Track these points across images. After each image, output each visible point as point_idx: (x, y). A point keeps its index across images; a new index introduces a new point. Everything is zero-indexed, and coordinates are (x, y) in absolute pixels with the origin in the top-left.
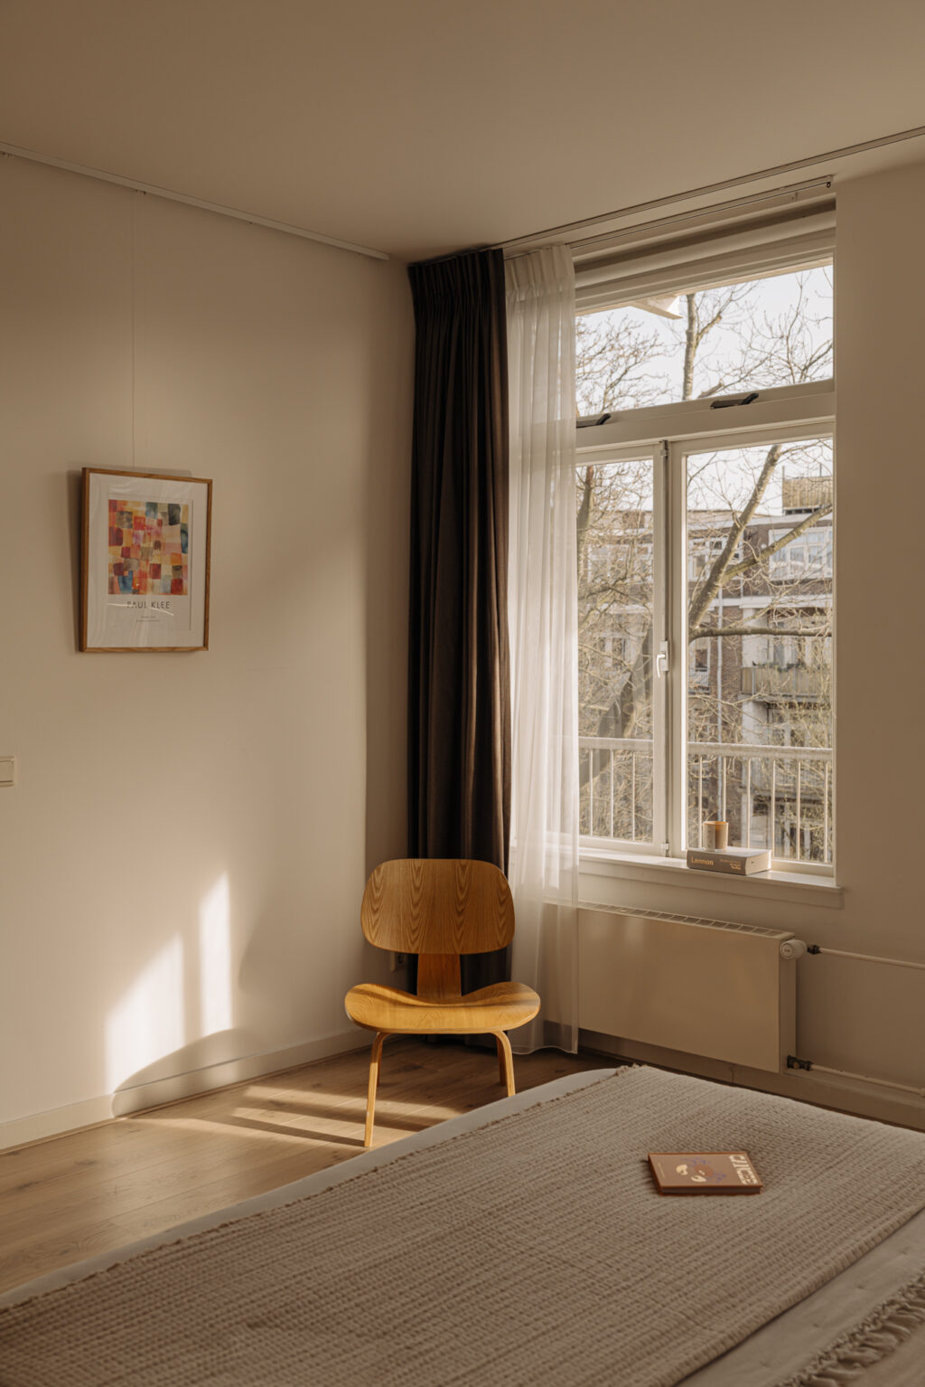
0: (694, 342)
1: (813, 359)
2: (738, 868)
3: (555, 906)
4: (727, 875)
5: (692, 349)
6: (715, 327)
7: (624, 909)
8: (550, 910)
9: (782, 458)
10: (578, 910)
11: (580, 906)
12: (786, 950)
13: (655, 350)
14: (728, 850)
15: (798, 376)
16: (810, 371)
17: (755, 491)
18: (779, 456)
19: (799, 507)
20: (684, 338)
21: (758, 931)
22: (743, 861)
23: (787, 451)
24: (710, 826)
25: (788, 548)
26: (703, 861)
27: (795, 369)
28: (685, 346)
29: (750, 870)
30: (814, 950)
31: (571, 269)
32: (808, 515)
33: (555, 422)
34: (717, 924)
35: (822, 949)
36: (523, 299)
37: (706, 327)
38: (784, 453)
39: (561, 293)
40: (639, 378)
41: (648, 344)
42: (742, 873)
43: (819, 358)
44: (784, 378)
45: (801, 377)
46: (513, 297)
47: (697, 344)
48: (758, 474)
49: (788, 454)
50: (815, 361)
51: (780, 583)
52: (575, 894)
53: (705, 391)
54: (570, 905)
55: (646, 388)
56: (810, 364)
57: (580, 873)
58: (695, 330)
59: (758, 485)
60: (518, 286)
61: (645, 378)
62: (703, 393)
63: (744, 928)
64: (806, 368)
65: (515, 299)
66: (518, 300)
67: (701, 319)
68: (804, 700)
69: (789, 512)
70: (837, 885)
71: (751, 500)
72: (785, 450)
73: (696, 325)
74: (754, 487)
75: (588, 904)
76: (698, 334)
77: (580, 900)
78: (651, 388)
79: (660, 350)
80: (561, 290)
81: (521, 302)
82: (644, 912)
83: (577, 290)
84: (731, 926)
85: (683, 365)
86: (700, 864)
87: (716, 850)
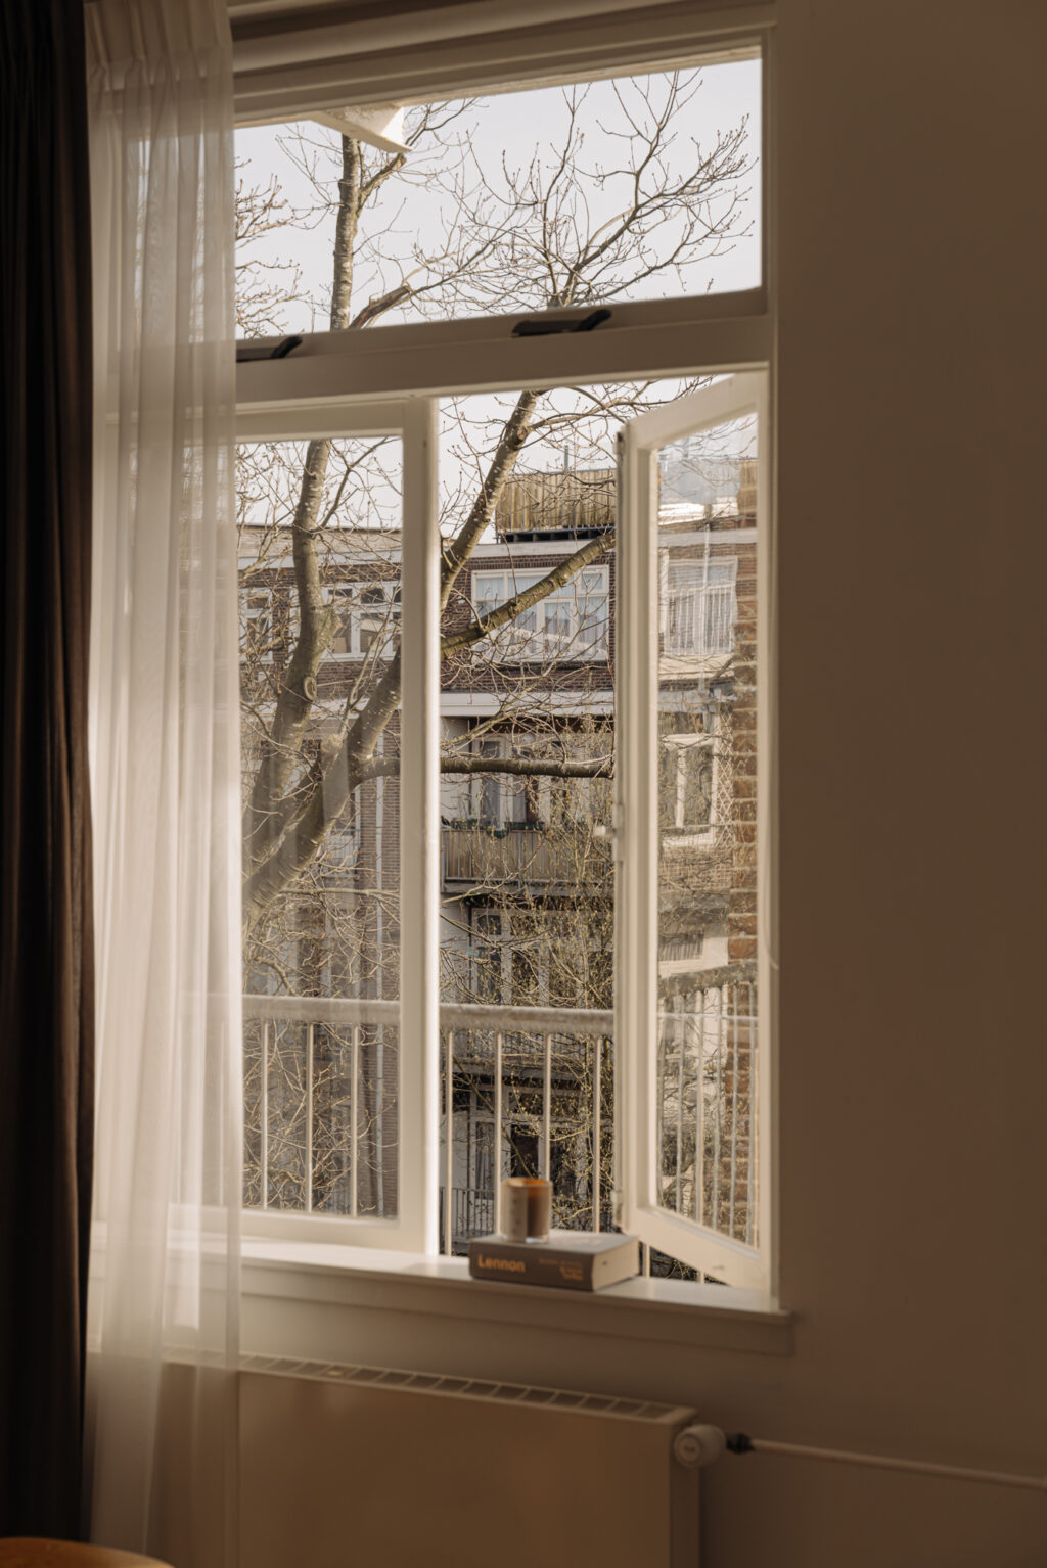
0: (354, 205)
1: (592, 252)
2: (576, 1275)
3: (188, 1370)
4: (553, 1292)
5: (351, 215)
6: (393, 177)
7: (336, 1368)
8: (179, 1377)
9: (533, 436)
10: (239, 1377)
11: (242, 1367)
12: (687, 1449)
13: (273, 215)
14: (557, 1237)
15: (563, 281)
16: (587, 273)
17: (481, 497)
18: (526, 433)
19: (525, 529)
20: (336, 197)
21: (621, 1407)
22: (585, 1261)
23: (541, 424)
24: (516, 1190)
25: (540, 609)
26: (503, 1265)
27: (558, 267)
28: (337, 210)
29: (603, 1280)
30: (739, 1445)
31: (224, 33)
32: (583, 543)
33: (191, 347)
34: (535, 1396)
35: (756, 1443)
36: (119, 85)
37: (377, 177)
38: (535, 427)
39: (204, 81)
40: (245, 267)
41: (258, 203)
42: (586, 1285)
43: (604, 248)
44: (535, 281)
45: (569, 283)
46: (103, 81)
47: (360, 207)
48: (486, 466)
49: (544, 430)
50: (596, 255)
51: (515, 670)
52: (233, 1341)
53: (375, 298)
54: (220, 1364)
55: (257, 291)
56: (586, 262)
57: (245, 1295)
58: (357, 181)
59: (486, 486)
60: (110, 60)
61: (255, 267)
62: (372, 303)
63: (593, 1403)
64: (578, 267)
65: (102, 86)
66: (107, 88)
67: (367, 162)
68: (545, 892)
69: (510, 538)
70: (782, 1307)
71: (473, 516)
72: (537, 420)
73: (357, 171)
74: (479, 488)
75: (258, 1361)
76: (363, 189)
77: (243, 1352)
78: (264, 289)
79: (284, 214)
80: (203, 73)
81: (115, 93)
82: (377, 1373)
83: (238, 75)
84: (563, 1399)
85: (333, 248)
86: (492, 1270)
87: (529, 1240)
